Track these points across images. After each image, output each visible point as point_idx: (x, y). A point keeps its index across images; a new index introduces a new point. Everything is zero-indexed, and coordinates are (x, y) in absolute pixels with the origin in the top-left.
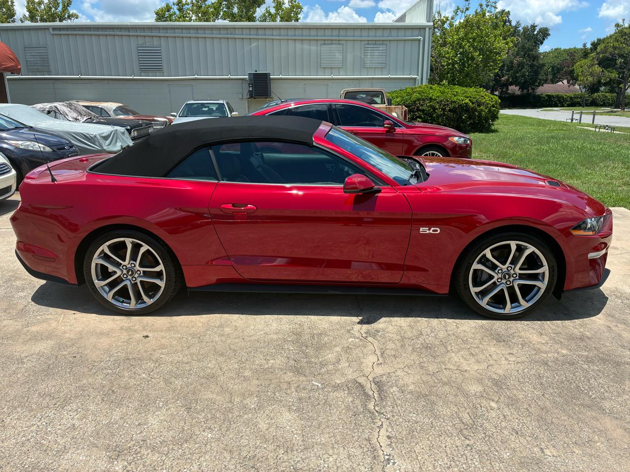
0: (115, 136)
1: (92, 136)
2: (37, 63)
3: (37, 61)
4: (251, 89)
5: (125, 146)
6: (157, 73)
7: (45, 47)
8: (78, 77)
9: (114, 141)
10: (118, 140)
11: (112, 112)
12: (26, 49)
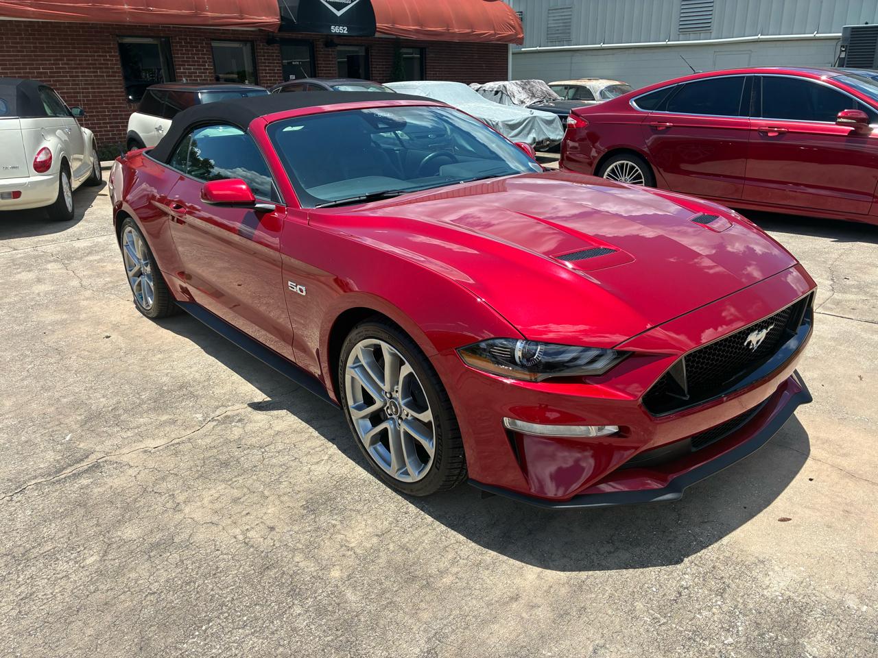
0: (530, 125)
1: (494, 123)
2: (558, 30)
3: (559, 27)
4: (843, 55)
5: (541, 139)
6: (702, 34)
7: (570, 8)
8: (599, 46)
9: (525, 132)
10: (534, 130)
11: (598, 94)
12: (551, 12)
